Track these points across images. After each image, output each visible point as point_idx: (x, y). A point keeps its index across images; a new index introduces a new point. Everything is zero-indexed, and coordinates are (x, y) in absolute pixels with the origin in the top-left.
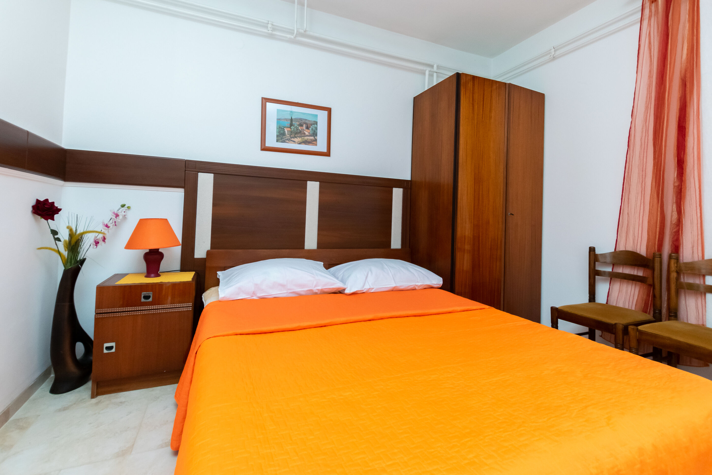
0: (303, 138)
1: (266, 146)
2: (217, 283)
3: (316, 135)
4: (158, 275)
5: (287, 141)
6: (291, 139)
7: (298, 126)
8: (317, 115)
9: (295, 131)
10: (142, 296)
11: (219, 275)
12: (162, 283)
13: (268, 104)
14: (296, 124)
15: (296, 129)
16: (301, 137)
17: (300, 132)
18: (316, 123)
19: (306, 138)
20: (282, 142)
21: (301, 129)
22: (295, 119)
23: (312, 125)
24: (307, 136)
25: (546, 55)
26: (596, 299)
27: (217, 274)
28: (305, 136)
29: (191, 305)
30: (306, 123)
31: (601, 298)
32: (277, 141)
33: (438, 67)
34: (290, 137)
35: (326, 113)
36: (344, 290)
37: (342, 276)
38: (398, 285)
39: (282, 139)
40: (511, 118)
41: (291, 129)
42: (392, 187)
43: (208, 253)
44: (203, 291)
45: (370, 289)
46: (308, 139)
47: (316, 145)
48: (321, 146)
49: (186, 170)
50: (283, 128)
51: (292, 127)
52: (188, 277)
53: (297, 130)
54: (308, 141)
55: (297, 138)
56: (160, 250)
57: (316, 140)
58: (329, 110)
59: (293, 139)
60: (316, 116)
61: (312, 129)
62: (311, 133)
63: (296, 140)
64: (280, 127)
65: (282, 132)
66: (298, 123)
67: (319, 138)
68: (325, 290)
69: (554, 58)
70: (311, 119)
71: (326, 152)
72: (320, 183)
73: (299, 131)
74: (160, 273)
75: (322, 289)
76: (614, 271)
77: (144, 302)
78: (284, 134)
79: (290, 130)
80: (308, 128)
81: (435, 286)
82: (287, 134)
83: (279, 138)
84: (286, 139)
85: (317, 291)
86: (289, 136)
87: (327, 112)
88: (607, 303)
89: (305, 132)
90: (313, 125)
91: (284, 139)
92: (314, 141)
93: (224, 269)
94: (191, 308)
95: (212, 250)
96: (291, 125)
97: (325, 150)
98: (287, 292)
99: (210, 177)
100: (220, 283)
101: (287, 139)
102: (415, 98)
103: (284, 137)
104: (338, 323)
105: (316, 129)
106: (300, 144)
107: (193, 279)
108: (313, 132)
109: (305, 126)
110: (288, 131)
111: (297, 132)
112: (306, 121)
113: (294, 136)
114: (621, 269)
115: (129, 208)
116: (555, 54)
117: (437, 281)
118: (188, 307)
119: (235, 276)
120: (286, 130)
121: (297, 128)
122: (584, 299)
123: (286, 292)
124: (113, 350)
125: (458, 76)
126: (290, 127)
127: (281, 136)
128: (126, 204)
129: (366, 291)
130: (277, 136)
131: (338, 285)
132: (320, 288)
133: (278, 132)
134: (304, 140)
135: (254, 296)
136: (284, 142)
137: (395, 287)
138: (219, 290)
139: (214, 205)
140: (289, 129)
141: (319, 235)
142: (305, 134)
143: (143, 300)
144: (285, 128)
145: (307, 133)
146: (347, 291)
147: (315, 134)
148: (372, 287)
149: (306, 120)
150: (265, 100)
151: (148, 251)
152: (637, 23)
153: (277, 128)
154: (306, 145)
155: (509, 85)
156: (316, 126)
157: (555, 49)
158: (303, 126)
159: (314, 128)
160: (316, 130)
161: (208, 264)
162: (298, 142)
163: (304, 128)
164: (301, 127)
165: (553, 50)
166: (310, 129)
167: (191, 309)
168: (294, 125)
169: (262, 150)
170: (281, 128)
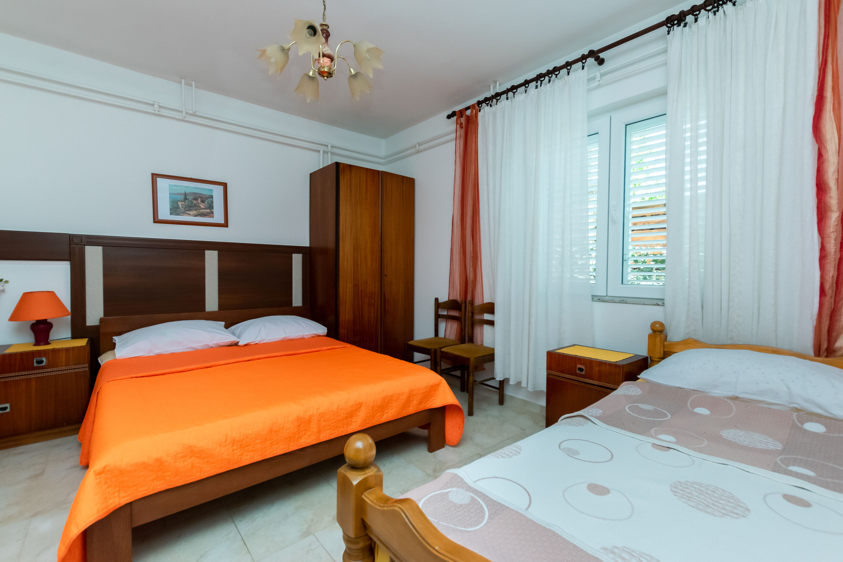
0: (198, 211)
1: (159, 218)
2: (112, 347)
3: (213, 208)
4: (48, 343)
5: (182, 214)
6: (185, 212)
7: (192, 200)
8: (213, 190)
9: (190, 205)
10: (35, 361)
11: (115, 339)
12: (55, 349)
13: (159, 180)
14: (190, 198)
15: (190, 203)
16: (196, 210)
17: (195, 205)
18: (212, 197)
19: (202, 211)
20: (176, 215)
21: (196, 203)
22: (189, 193)
23: (207, 198)
24: (203, 209)
25: (412, 148)
26: (439, 335)
27: (113, 339)
28: (201, 209)
29: (87, 366)
30: (201, 197)
31: (441, 334)
32: (171, 214)
33: (332, 147)
34: (185, 210)
35: (221, 188)
36: (238, 342)
37: (239, 332)
38: (287, 336)
39: (176, 212)
40: (385, 199)
41: (185, 202)
42: (292, 254)
43: (101, 320)
44: (99, 355)
45: (261, 340)
46: (204, 212)
47: (213, 217)
48: (219, 218)
49: (71, 243)
50: (176, 201)
51: (187, 201)
52: (82, 342)
53: (192, 203)
54: (204, 213)
55: (192, 211)
56: (48, 321)
57: (212, 213)
58: (225, 185)
59: (188, 212)
60: (211, 190)
61: (208, 203)
62: (207, 206)
63: (191, 213)
64: (173, 201)
65: (175, 205)
66: (192, 197)
67: (215, 210)
68: (221, 344)
69: (418, 152)
70: (208, 193)
71: (223, 223)
72: (218, 252)
73: (193, 204)
74: (50, 342)
75: (217, 344)
76: (448, 314)
77: (36, 367)
78: (178, 207)
79: (185, 204)
80: (203, 202)
81: (321, 334)
82: (181, 207)
83: (173, 211)
84: (180, 212)
85: (213, 345)
86: (183, 209)
87: (222, 186)
88: (444, 337)
89: (200, 205)
90: (209, 199)
91: (179, 212)
92: (210, 213)
93: (120, 334)
94: (87, 368)
95: (105, 318)
96: (186, 199)
97: (222, 221)
98: (184, 348)
99: (99, 250)
100: (116, 345)
101: (182, 212)
102: (311, 174)
103: (178, 210)
104: (221, 364)
105: (212, 202)
106: (195, 216)
107: (87, 344)
108: (209, 205)
109: (200, 200)
110: (181, 204)
111: (192, 205)
112: (201, 196)
113: (188, 209)
114: (451, 313)
115: (6, 282)
116: (419, 148)
117: (322, 330)
118: (85, 368)
119: (131, 338)
120: (180, 204)
121: (192, 201)
122: (432, 335)
123: (182, 348)
124: (8, 410)
125: (337, 164)
126: (184, 201)
127: (174, 210)
128: (3, 278)
129: (258, 342)
130: (171, 209)
131: (233, 339)
132: (215, 342)
133: (172, 206)
134: (199, 213)
135: (151, 353)
136: (178, 214)
137: (285, 338)
138: (116, 353)
139: (105, 275)
140: (183, 203)
141: (219, 298)
142: (200, 207)
143: (35, 365)
144: (178, 202)
145: (202, 206)
146: (239, 344)
147: (211, 207)
148: (265, 339)
149: (201, 194)
150: (155, 176)
151: (35, 322)
152: (454, 140)
153: (170, 202)
154: (202, 217)
155: (382, 173)
156: (211, 199)
157: (420, 145)
158: (198, 200)
159: (209, 202)
160: (212, 204)
161: (102, 331)
162: (194, 214)
163: (199, 202)
164: (196, 201)
165: (417, 145)
166: (206, 202)
167: (87, 370)
168: (188, 199)
169: (155, 222)
170: (175, 202)
